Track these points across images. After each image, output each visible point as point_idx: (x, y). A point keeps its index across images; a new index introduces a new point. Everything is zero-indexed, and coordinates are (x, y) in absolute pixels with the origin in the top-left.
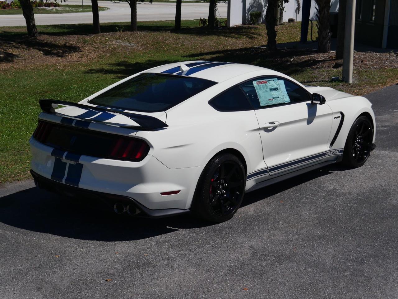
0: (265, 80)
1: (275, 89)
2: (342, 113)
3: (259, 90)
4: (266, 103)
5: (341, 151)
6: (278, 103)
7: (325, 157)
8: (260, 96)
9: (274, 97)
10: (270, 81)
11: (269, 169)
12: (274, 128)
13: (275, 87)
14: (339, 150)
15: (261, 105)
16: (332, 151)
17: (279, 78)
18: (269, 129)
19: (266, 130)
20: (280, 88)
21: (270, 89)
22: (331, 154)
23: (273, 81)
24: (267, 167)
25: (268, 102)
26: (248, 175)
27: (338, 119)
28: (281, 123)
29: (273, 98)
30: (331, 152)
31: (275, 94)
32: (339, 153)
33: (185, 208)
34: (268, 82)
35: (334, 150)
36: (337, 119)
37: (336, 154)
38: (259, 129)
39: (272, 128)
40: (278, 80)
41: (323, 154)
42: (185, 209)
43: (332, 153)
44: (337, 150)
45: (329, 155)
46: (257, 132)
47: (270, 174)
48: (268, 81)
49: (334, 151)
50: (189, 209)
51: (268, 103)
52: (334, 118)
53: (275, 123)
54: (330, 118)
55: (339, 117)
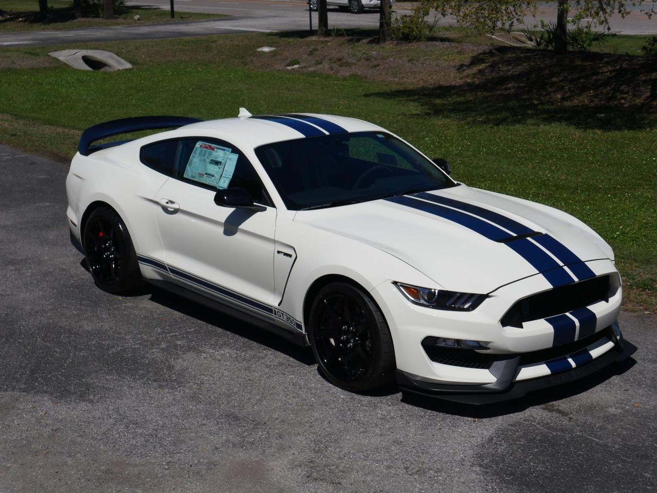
0: (213, 145)
1: (217, 163)
2: (295, 251)
4: (192, 177)
6: (207, 183)
9: (208, 172)
10: (220, 149)
12: (176, 211)
13: (219, 159)
14: (295, 321)
15: (185, 176)
16: (285, 314)
20: (224, 164)
21: (212, 160)
23: (224, 150)
27: (288, 258)
28: (181, 208)
29: (206, 174)
31: (213, 169)
34: (215, 149)
35: (288, 316)
36: (285, 257)
38: (154, 202)
40: (231, 152)
46: (152, 205)
48: (217, 148)
51: (196, 178)
52: (279, 252)
53: (175, 204)
54: (271, 248)
55: (290, 256)
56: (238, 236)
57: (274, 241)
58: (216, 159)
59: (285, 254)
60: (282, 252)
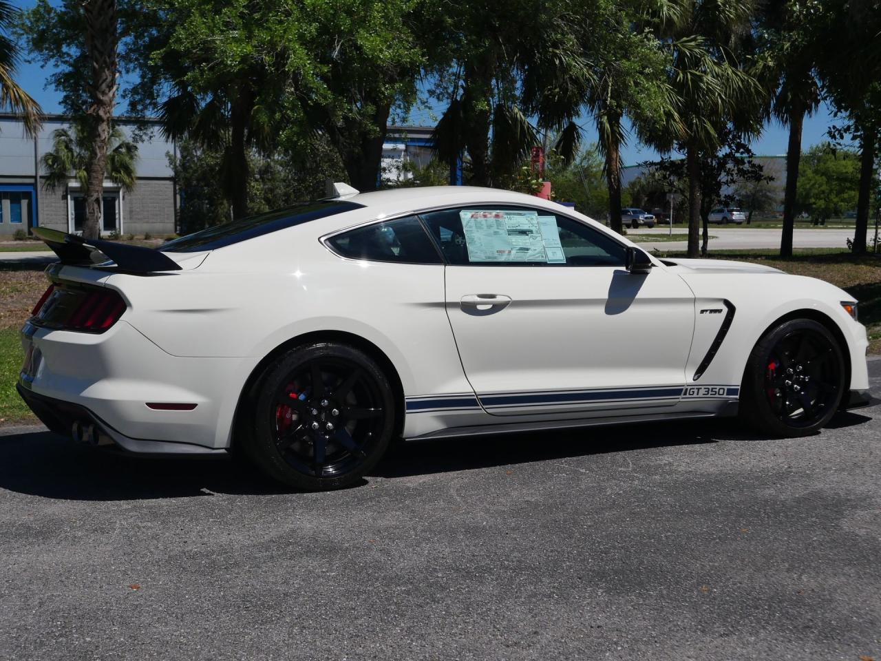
0: (498, 212)
1: (524, 232)
2: (727, 303)
3: (474, 228)
4: (488, 257)
5: (731, 392)
6: (525, 260)
7: (681, 398)
8: (473, 240)
10: (514, 214)
11: (479, 397)
12: (497, 308)
13: (525, 227)
14: (726, 388)
15: (471, 259)
16: (703, 387)
17: (542, 212)
18: (480, 307)
19: (469, 308)
20: (539, 232)
21: (508, 231)
22: (700, 395)
23: (524, 215)
24: (475, 392)
25: (496, 254)
26: (406, 400)
27: (717, 314)
28: (515, 298)
29: (513, 250)
30: (698, 389)
31: (520, 241)
32: (725, 396)
33: (213, 444)
34: (505, 216)
35: (710, 387)
36: (713, 314)
37: (717, 396)
38: (445, 305)
39: (490, 307)
40: (539, 215)
41: (675, 391)
42: (215, 447)
43: (702, 391)
44: (718, 387)
45: (695, 395)
46: (441, 311)
47: (489, 411)
48: (508, 214)
49: (710, 389)
50: (226, 449)
51: (495, 258)
52: (702, 312)
53: (497, 297)
54: (688, 309)
55: (720, 311)
56: (633, 310)
57: (695, 300)
58: (518, 228)
59: (712, 311)
60: (706, 311)
